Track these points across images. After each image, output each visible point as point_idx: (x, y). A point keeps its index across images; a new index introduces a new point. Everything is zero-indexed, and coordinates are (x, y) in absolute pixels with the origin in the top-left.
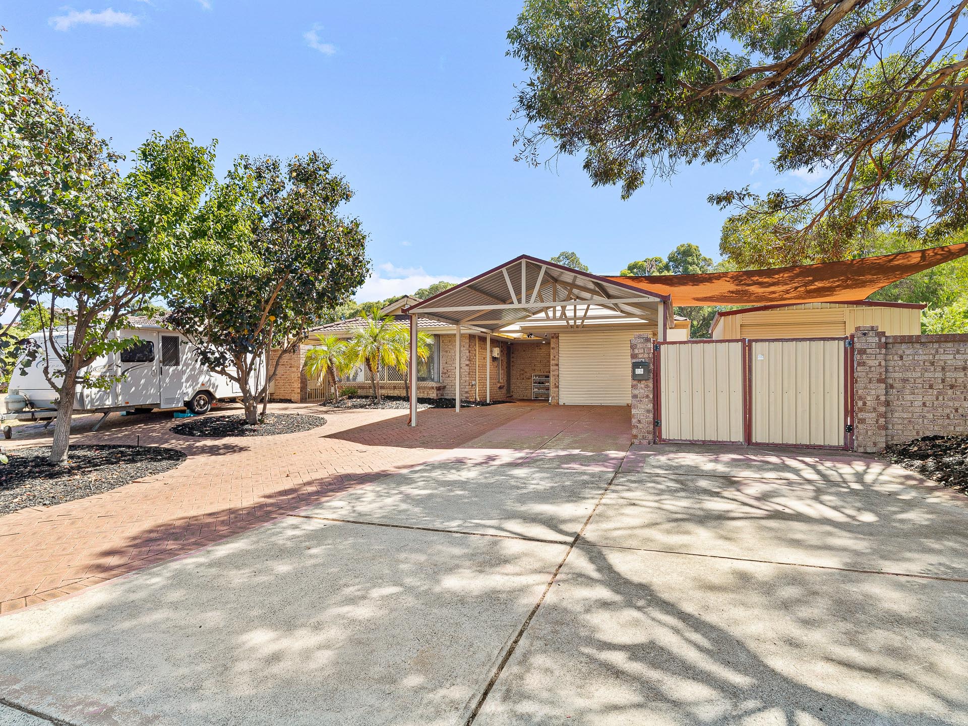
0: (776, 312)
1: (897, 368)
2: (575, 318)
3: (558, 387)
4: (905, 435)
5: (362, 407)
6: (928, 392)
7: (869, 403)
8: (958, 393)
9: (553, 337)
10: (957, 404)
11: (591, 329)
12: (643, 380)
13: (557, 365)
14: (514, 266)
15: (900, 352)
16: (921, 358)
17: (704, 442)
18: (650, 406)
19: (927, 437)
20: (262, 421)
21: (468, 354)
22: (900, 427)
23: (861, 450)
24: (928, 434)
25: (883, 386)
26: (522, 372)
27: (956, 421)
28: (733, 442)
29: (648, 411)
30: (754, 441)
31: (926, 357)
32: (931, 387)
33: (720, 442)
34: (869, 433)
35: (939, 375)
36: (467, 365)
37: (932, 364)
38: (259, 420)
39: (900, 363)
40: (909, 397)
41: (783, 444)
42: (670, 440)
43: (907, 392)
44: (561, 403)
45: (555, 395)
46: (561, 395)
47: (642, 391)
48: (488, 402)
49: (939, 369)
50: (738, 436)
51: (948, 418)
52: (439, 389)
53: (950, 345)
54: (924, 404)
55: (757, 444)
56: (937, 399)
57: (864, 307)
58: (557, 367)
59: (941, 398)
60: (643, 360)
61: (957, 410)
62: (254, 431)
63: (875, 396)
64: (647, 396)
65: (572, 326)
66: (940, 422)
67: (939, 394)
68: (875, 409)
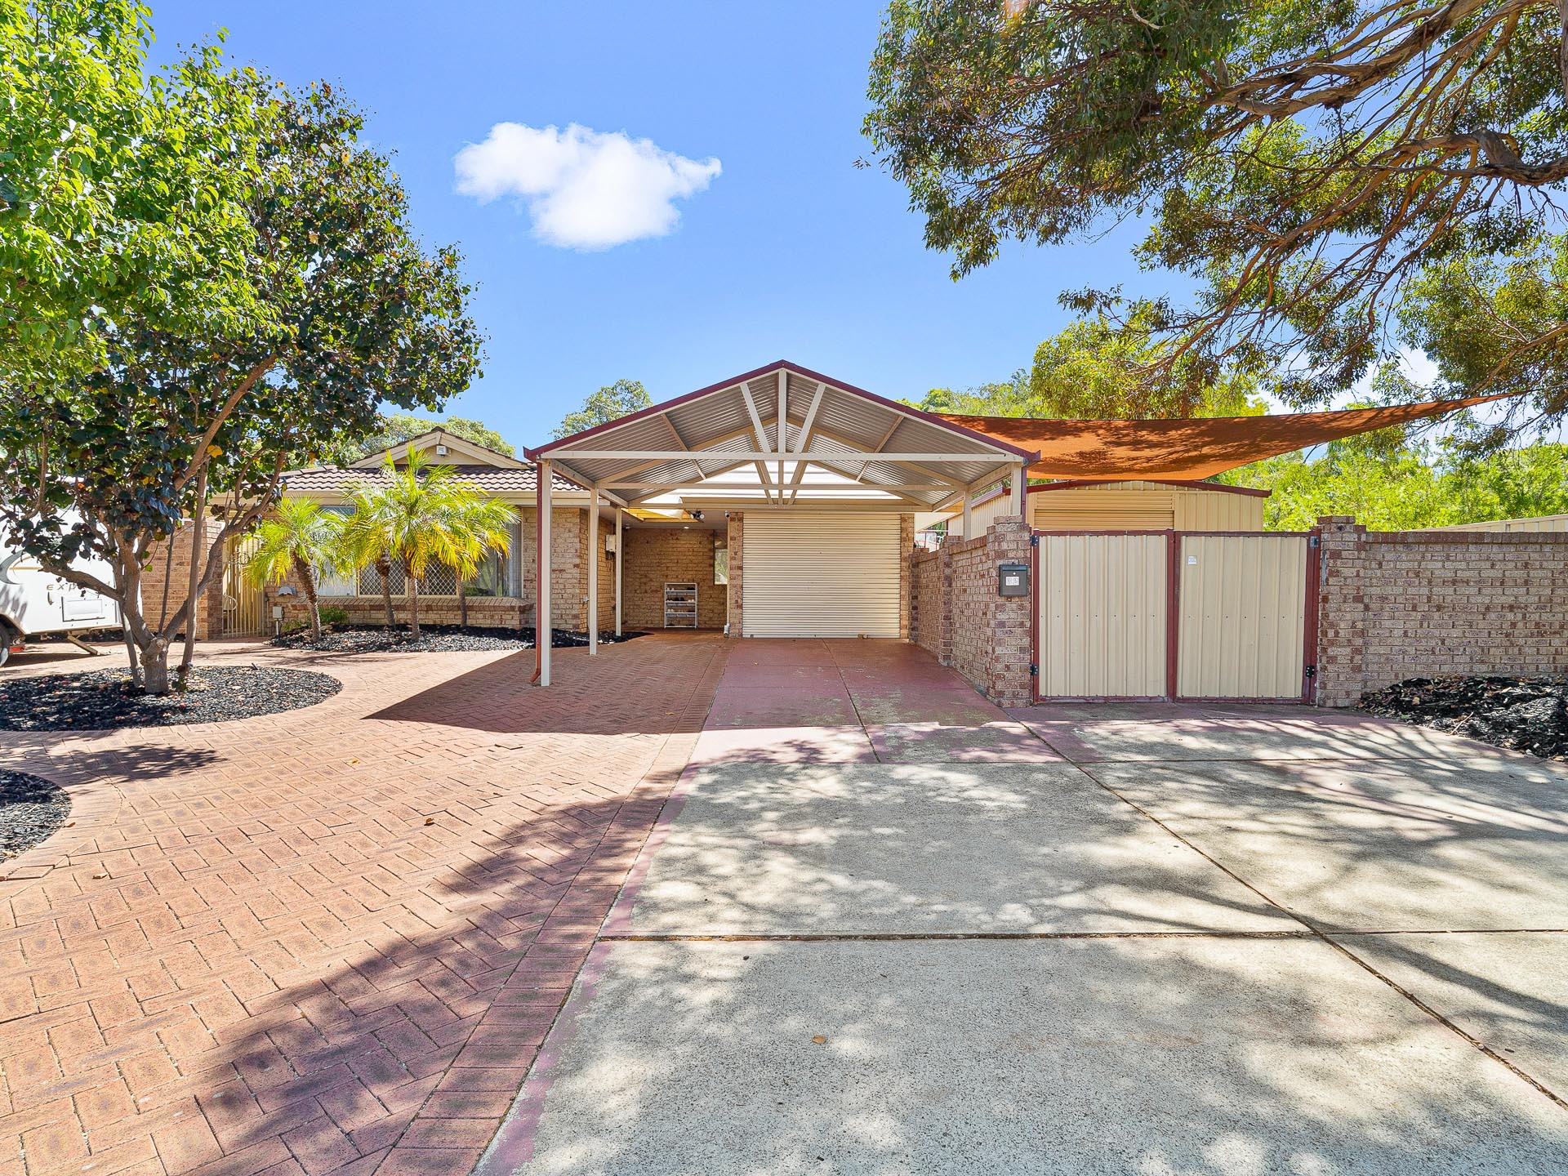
0: (1084, 492)
1: (1374, 581)
2: (781, 486)
3: (741, 607)
4: (1383, 680)
5: (383, 647)
6: (1410, 615)
7: (1342, 633)
8: (1446, 617)
9: (732, 519)
10: (1444, 633)
11: (814, 507)
12: (1014, 596)
13: (741, 568)
14: (764, 379)
15: (1379, 557)
16: (1404, 566)
17: (1106, 699)
18: (1026, 641)
19: (1410, 681)
20: (180, 687)
21: (578, 546)
22: (1375, 667)
23: (1330, 703)
24: (1409, 677)
25: (1361, 606)
26: (644, 580)
27: (1443, 658)
28: (1151, 698)
29: (1022, 650)
30: (1179, 695)
31: (1410, 565)
32: (1414, 608)
33: (1130, 698)
34: (1341, 679)
35: (1425, 591)
36: (576, 566)
37: (1417, 575)
38: (175, 684)
39: (1379, 572)
40: (1388, 624)
41: (1221, 699)
42: (1052, 698)
43: (1386, 615)
44: (746, 635)
45: (736, 621)
46: (747, 622)
47: (1013, 615)
48: (618, 633)
49: (1425, 582)
50: (1158, 689)
51: (1434, 653)
52: (523, 610)
53: (1438, 547)
54: (1405, 633)
55: (1185, 700)
56: (1421, 626)
57: (1198, 491)
58: (739, 572)
59: (1425, 625)
60: (1016, 562)
61: (1443, 643)
62: (184, 710)
63: (1350, 623)
64: (1022, 624)
65: (775, 501)
66: (1423, 659)
67: (1424, 618)
68: (1349, 641)
